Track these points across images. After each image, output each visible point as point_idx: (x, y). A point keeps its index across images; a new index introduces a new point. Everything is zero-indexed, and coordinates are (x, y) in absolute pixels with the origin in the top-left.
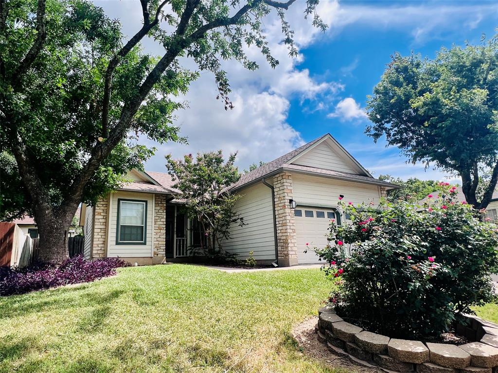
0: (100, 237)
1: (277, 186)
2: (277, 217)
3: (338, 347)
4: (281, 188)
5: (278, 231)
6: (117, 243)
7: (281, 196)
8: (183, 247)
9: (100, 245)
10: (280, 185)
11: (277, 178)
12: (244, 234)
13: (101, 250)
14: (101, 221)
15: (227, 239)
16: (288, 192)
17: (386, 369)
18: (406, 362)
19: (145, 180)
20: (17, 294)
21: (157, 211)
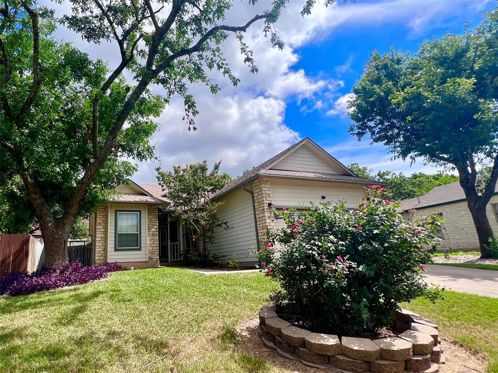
0: (101, 244)
1: (256, 191)
2: (258, 220)
3: (269, 340)
4: (260, 193)
5: (260, 234)
6: (116, 250)
7: (260, 200)
8: (177, 252)
9: (101, 252)
10: (258, 190)
11: (256, 183)
12: (230, 238)
13: (102, 256)
14: (101, 230)
15: (212, 243)
16: (267, 196)
17: (305, 360)
18: (319, 354)
19: (139, 192)
20: (23, 295)
21: (150, 219)
